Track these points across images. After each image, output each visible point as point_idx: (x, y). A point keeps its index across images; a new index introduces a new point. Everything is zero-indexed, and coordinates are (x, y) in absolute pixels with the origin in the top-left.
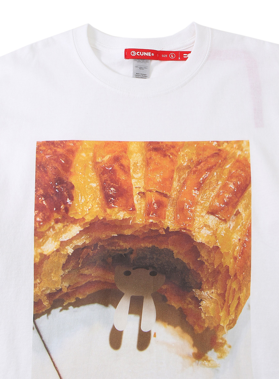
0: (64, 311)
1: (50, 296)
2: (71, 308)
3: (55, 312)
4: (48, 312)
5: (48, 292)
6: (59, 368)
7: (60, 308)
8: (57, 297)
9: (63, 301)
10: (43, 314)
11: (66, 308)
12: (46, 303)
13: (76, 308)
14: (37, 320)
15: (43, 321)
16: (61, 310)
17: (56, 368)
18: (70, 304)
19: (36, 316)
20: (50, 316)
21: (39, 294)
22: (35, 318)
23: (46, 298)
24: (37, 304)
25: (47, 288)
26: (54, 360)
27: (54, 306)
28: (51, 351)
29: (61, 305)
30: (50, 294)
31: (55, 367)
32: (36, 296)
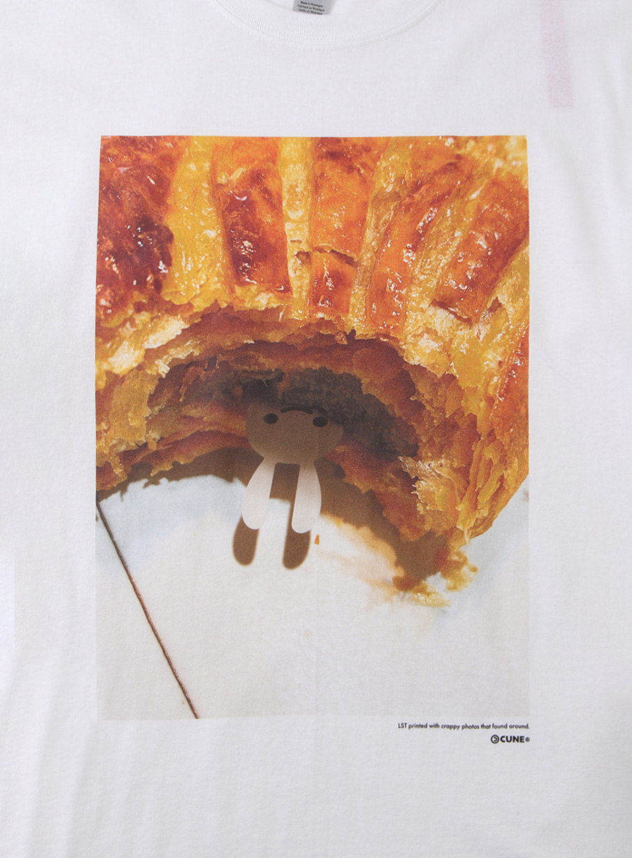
0: (152, 487)
1: (126, 456)
2: (164, 481)
3: (136, 488)
4: (123, 488)
5: (123, 448)
6: (143, 596)
7: (145, 481)
8: (139, 459)
9: (150, 468)
10: (113, 491)
11: (155, 481)
12: (118, 471)
13: (174, 483)
14: (104, 503)
15: (113, 504)
16: (146, 485)
17: (138, 595)
18: (162, 474)
19: (101, 495)
20: (126, 496)
21: (106, 452)
22: (99, 499)
23: (117, 459)
24: (103, 471)
25: (121, 442)
26: (134, 580)
27: (132, 477)
28: (128, 563)
29: (147, 476)
30: (125, 452)
31: (136, 593)
32: (100, 455)
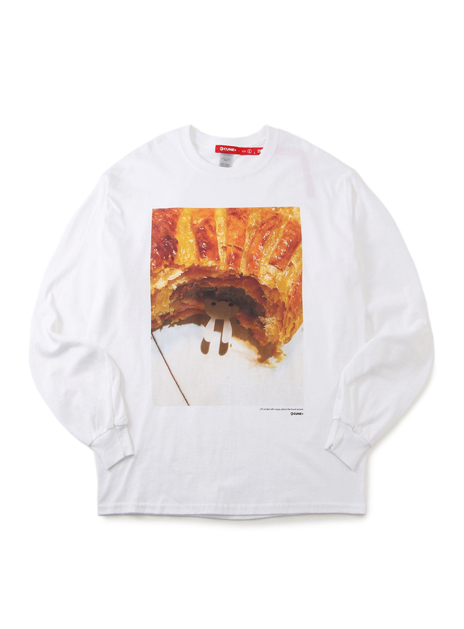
0: (171, 327)
1: (162, 317)
2: (176, 325)
3: (166, 328)
4: (161, 328)
5: (161, 314)
6: (168, 365)
7: (169, 325)
8: (167, 318)
9: (171, 321)
10: (157, 329)
11: (172, 325)
12: (159, 322)
13: (179, 326)
14: (154, 333)
15: (157, 333)
16: (169, 327)
17: (167, 364)
18: (175, 323)
19: (153, 330)
20: (162, 330)
21: (155, 315)
22: (152, 332)
23: (159, 318)
24: (154, 322)
25: (160, 312)
27: (164, 324)
28: (163, 353)
29: (170, 323)
30: (162, 316)
32: (152, 316)
